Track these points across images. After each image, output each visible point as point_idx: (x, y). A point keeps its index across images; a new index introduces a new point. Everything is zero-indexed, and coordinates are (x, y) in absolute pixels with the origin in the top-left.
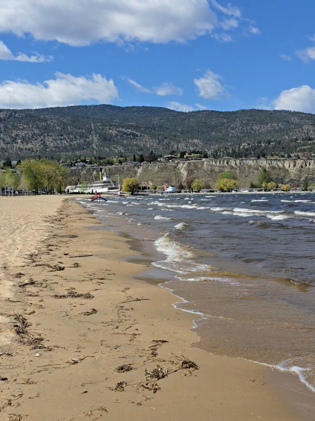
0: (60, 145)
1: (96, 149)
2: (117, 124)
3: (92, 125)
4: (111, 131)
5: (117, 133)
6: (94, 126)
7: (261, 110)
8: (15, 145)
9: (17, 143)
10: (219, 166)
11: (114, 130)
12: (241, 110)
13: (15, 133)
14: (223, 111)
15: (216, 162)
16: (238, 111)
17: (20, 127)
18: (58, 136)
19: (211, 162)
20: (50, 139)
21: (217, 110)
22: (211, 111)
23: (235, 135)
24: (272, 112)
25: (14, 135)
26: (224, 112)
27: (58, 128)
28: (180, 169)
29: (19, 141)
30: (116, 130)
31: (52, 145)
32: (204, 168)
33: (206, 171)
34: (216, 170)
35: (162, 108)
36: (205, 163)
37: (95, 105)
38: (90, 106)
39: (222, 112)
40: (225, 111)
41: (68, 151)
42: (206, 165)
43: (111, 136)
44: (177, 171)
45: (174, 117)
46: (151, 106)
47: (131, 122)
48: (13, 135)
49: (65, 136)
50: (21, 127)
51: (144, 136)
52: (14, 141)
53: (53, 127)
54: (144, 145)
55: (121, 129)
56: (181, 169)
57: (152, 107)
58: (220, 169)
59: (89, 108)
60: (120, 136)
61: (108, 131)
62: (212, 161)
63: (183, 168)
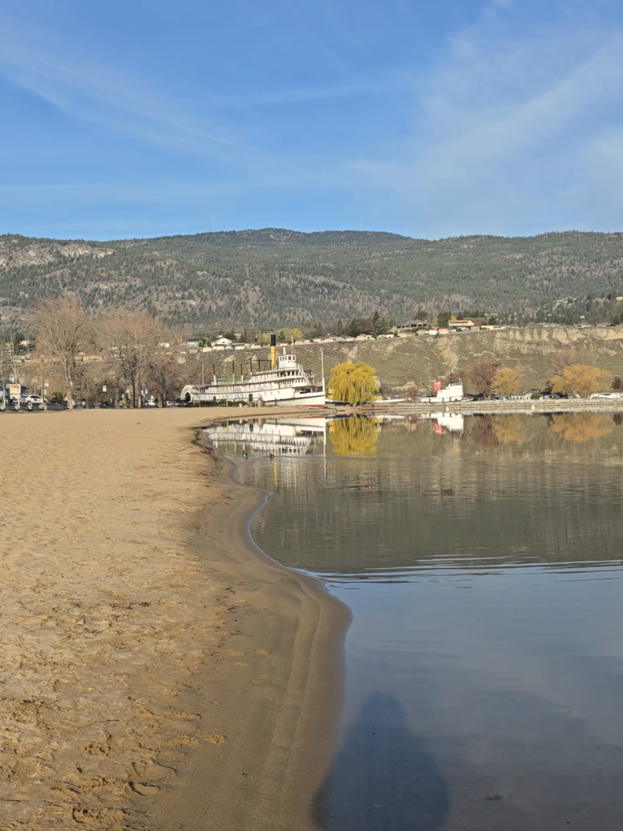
0: (182, 309)
1: (253, 316)
2: (297, 266)
3: (247, 268)
4: (283, 279)
5: (295, 283)
6: (250, 271)
7: (589, 233)
8: (91, 310)
9: (97, 306)
10: (529, 343)
11: (291, 277)
12: (548, 233)
13: (92, 286)
14: (511, 237)
15: (522, 334)
16: (542, 236)
17: (102, 274)
18: (178, 290)
19: (511, 333)
20: (162, 296)
21: (498, 236)
22: (485, 236)
23: (537, 284)
24: (613, 236)
25: (89, 289)
26: (513, 238)
27: (178, 275)
28: (441, 349)
29: (101, 302)
30: (293, 278)
31: (166, 308)
32: (496, 346)
33: (501, 353)
34: (522, 351)
35: (386, 233)
36: (498, 335)
37: (251, 230)
38: (241, 232)
39: (508, 238)
40: (515, 236)
41: (198, 321)
42: (499, 340)
43: (285, 289)
44: (436, 354)
45: (410, 249)
46: (364, 230)
47: (323, 262)
48: (88, 291)
49: (191, 290)
50: (104, 275)
51: (351, 288)
52: (89, 302)
53: (168, 274)
54: (351, 308)
55: (304, 276)
56: (444, 349)
57: (365, 232)
58: (532, 349)
59: (240, 235)
60: (302, 290)
61: (278, 279)
62: (515, 331)
63: (449, 348)
